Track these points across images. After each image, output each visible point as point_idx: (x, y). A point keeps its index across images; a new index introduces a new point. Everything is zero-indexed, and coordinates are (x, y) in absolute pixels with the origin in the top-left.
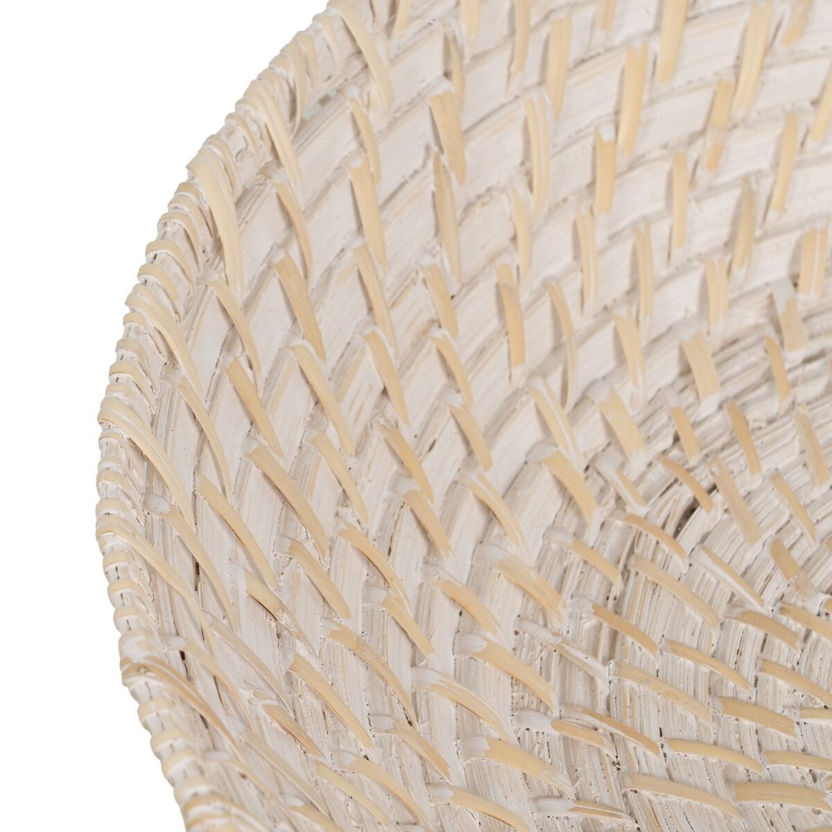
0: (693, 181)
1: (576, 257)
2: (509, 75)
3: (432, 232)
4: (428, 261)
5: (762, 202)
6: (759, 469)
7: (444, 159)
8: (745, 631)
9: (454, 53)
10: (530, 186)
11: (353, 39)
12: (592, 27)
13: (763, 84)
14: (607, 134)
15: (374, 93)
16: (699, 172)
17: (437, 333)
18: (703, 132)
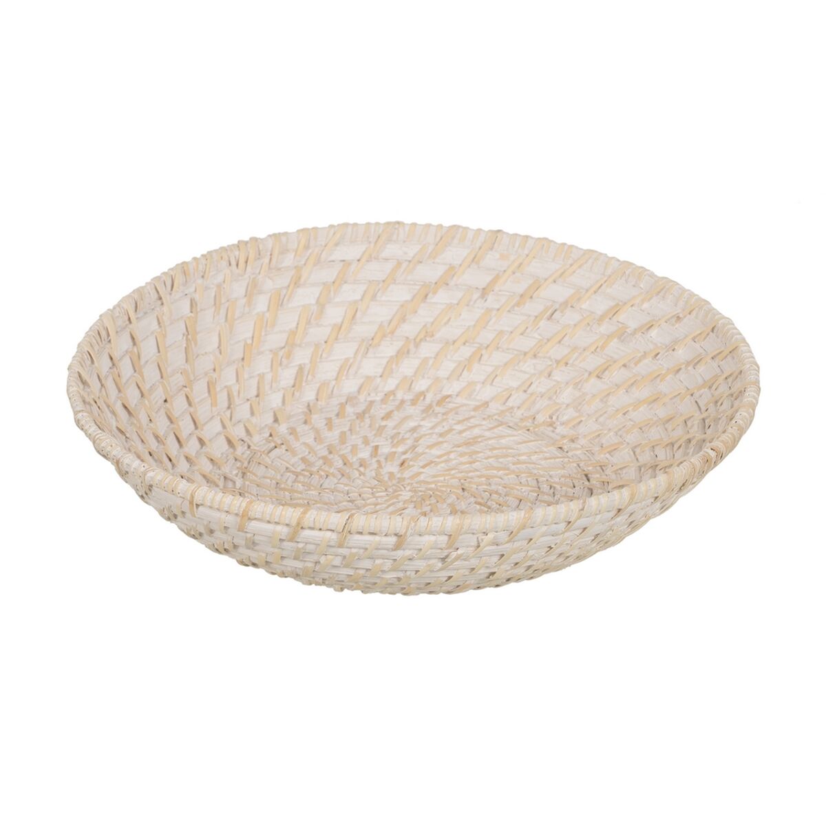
0: (281, 364)
1: (237, 381)
2: (214, 317)
3: (185, 361)
4: (183, 367)
5: (306, 373)
6: (299, 440)
7: (190, 337)
8: (289, 476)
9: (194, 305)
10: (221, 353)
11: (158, 292)
12: (244, 306)
13: (307, 334)
14: (249, 342)
15: (165, 311)
16: (283, 360)
17: (185, 389)
18: (284, 347)
